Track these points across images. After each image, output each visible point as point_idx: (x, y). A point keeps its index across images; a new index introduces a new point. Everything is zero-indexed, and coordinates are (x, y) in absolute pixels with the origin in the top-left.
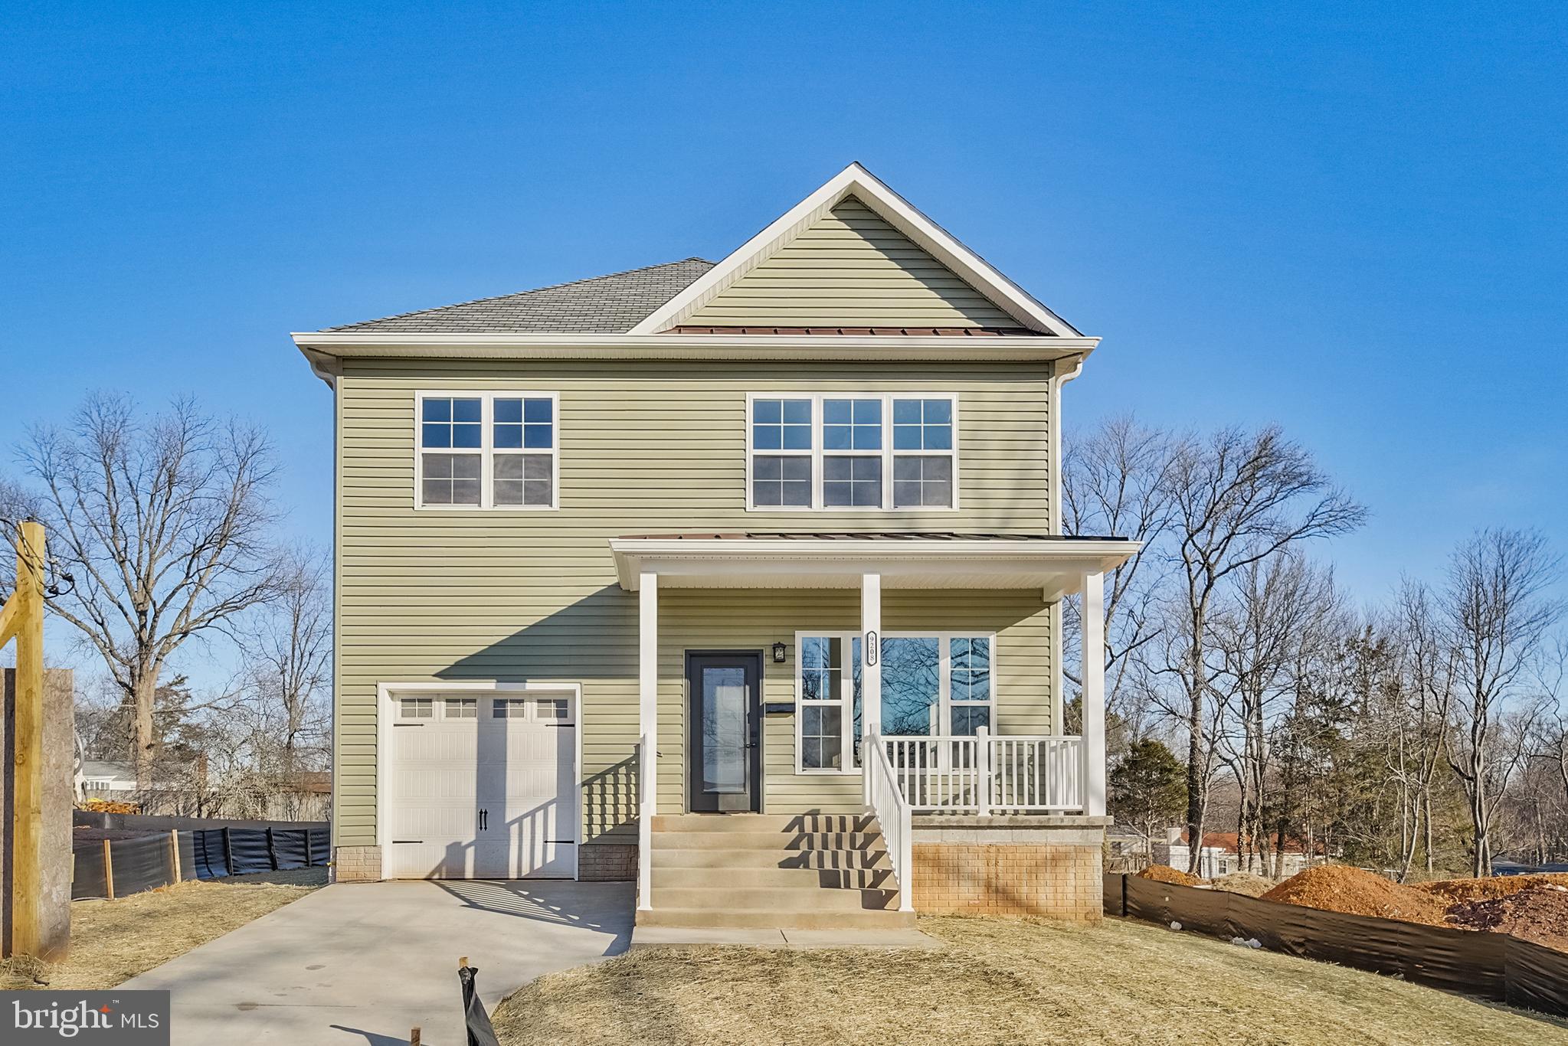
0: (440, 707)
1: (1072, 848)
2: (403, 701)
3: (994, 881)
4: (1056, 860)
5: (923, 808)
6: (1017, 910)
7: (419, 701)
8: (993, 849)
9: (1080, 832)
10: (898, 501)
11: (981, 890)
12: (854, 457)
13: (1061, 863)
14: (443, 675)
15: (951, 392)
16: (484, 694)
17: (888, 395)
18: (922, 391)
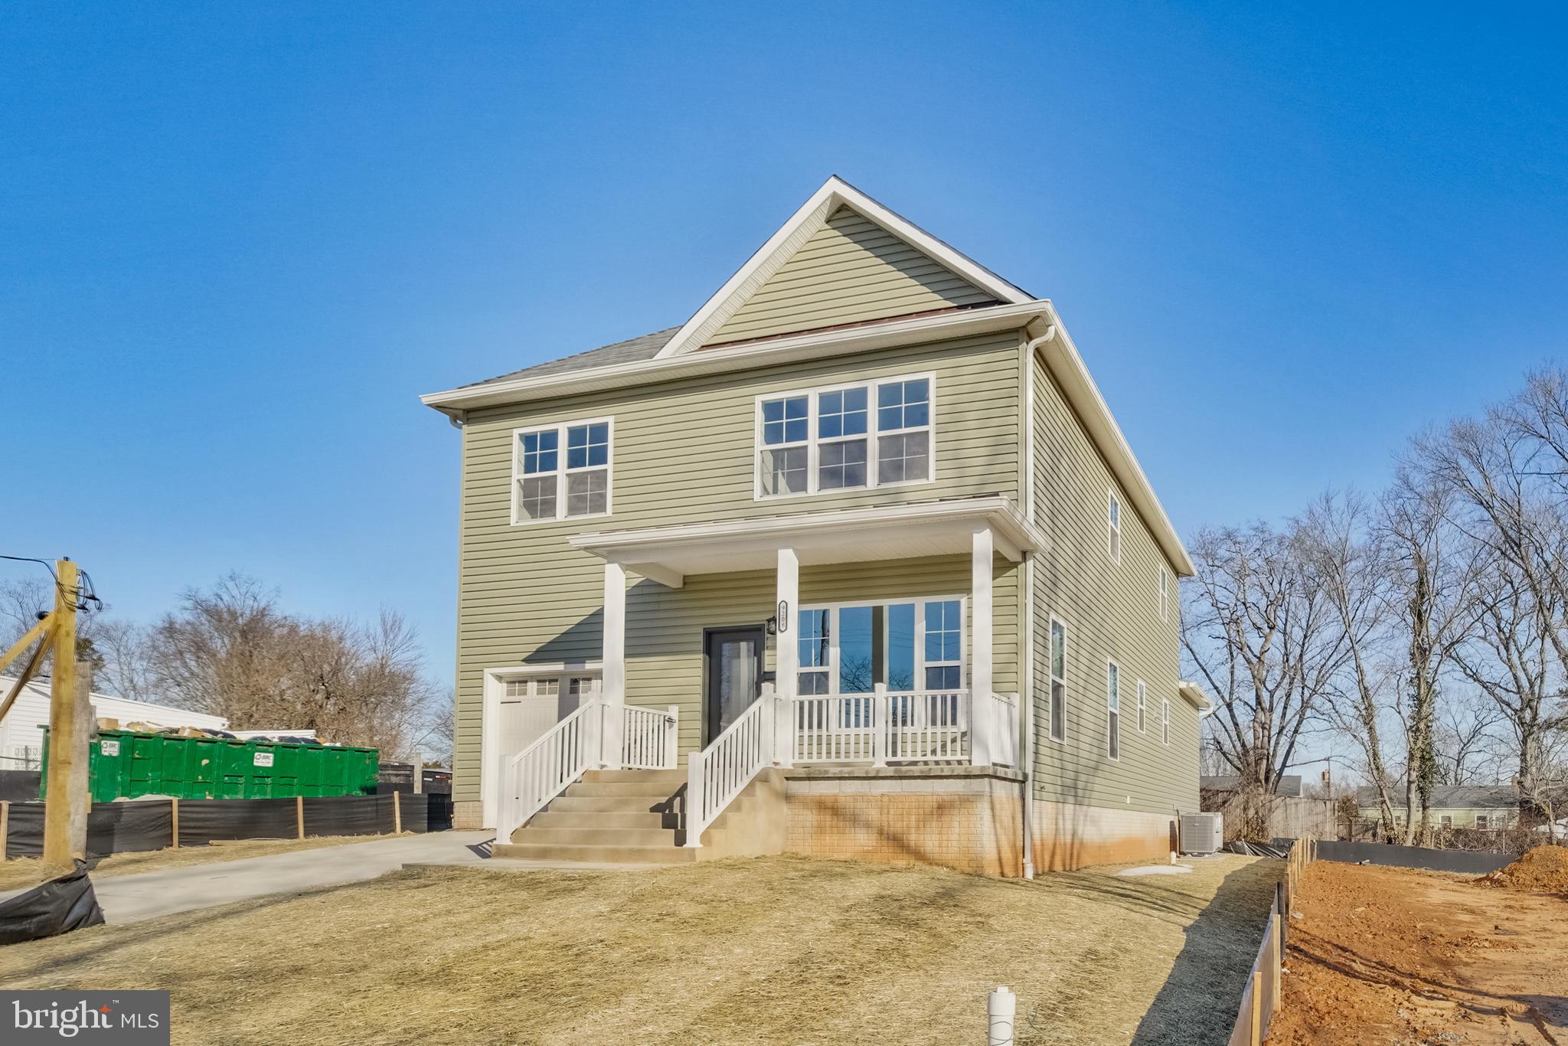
0: (533, 686)
1: (957, 797)
2: (507, 682)
3: (886, 828)
4: (942, 808)
5: (847, 760)
6: (906, 856)
7: (519, 682)
8: (886, 799)
9: (963, 782)
10: (883, 478)
11: (874, 836)
12: (846, 442)
13: (946, 811)
14: (529, 660)
15: (930, 372)
16: (562, 674)
17: (873, 382)
18: (902, 374)
